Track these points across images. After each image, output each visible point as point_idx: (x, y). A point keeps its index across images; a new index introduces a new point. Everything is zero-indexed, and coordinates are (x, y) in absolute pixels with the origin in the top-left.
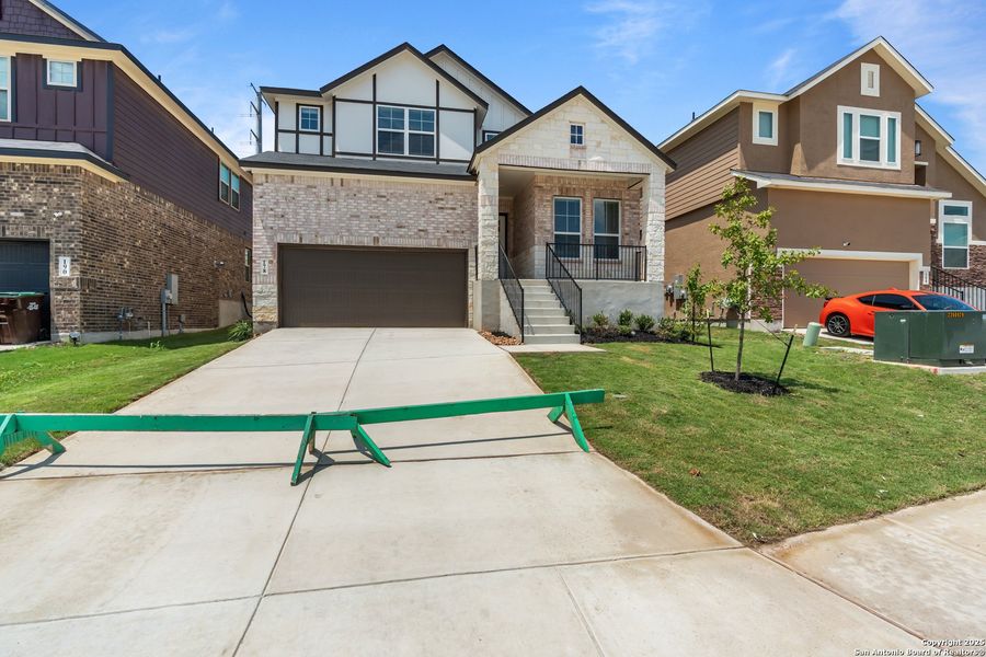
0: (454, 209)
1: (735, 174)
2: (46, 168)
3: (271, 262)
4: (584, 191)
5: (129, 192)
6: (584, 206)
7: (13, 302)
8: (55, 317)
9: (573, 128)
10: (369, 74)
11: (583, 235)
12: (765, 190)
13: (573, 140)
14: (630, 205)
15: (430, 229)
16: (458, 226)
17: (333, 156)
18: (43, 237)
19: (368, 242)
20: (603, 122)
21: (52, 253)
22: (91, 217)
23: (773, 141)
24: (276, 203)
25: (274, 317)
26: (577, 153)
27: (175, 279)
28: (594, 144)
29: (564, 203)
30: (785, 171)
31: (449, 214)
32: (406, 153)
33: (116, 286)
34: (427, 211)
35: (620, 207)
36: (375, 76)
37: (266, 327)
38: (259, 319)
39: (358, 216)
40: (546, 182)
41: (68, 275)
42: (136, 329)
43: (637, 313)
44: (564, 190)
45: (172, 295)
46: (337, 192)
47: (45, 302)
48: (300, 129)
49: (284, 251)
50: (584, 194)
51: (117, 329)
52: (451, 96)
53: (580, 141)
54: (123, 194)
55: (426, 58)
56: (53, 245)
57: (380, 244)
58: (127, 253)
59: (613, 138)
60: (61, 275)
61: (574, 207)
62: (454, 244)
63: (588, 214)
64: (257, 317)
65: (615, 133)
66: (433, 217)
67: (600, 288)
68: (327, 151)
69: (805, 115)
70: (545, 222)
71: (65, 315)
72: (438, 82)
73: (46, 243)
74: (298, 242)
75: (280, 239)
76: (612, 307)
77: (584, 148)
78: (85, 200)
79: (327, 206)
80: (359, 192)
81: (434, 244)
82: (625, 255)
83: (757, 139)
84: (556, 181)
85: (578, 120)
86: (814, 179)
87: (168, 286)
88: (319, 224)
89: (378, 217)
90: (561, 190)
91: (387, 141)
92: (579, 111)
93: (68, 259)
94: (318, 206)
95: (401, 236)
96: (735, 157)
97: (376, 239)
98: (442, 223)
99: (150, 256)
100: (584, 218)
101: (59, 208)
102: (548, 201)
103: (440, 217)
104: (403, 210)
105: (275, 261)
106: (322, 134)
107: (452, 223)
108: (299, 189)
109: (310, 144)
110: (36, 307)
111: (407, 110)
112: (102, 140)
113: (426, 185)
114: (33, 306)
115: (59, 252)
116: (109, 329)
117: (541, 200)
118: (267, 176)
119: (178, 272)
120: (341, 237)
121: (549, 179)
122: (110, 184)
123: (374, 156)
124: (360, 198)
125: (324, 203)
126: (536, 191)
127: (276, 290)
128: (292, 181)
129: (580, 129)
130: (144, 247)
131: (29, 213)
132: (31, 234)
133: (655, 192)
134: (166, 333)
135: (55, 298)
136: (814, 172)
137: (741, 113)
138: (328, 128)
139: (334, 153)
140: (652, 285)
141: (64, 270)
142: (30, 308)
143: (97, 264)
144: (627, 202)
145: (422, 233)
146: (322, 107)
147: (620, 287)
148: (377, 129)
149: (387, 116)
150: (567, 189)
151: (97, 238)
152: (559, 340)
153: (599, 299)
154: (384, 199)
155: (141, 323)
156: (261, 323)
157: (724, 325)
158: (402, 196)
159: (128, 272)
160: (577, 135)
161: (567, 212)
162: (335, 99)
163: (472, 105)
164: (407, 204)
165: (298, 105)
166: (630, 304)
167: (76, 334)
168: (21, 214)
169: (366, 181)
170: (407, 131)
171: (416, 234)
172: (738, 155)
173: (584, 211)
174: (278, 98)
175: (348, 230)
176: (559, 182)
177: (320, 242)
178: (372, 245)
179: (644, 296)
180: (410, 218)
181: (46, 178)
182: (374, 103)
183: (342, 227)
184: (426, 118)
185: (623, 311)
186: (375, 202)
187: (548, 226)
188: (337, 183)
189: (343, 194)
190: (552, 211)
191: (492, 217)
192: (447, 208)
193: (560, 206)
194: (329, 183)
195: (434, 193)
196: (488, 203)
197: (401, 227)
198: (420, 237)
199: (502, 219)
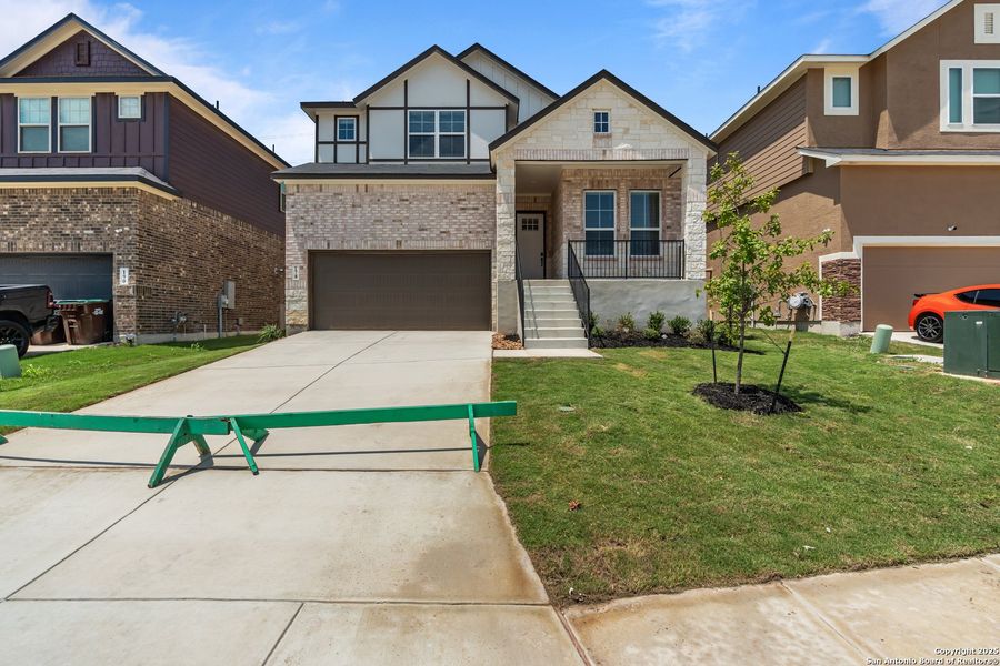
0: (477, 209)
1: (802, 153)
2: (110, 190)
3: (301, 268)
4: (618, 182)
5: (186, 208)
6: (619, 198)
7: (80, 308)
8: (116, 321)
9: (597, 115)
10: (400, 80)
11: (618, 230)
12: (836, 168)
13: (597, 129)
14: (672, 195)
15: (452, 231)
16: (480, 226)
17: (367, 163)
18: (108, 251)
19: (391, 246)
20: (631, 106)
21: (115, 265)
22: (146, 232)
23: (853, 110)
24: (306, 212)
25: (304, 320)
26: (602, 143)
27: (231, 285)
28: (622, 130)
29: (596, 196)
30: (870, 145)
31: (471, 215)
32: (437, 156)
33: (172, 293)
34: (449, 213)
35: (660, 198)
36: (406, 82)
37: (297, 329)
38: (291, 322)
39: (382, 221)
40: (575, 175)
41: (126, 283)
42: (192, 332)
43: (670, 315)
44: (596, 183)
45: (228, 301)
46: (362, 199)
47: (108, 308)
48: (338, 140)
49: (313, 256)
50: (619, 186)
51: (172, 332)
52: (482, 95)
53: (605, 128)
54: (179, 210)
55: (458, 60)
56: (116, 258)
57: (403, 248)
58: (183, 263)
59: (644, 123)
60: (122, 284)
61: (608, 201)
62: (474, 245)
63: (623, 207)
64: (289, 320)
65: (645, 117)
66: (455, 218)
67: (629, 287)
68: (362, 159)
69: (892, 76)
70: (574, 218)
71: (124, 319)
72: (468, 81)
73: (110, 256)
74: (326, 248)
75: (310, 245)
76: (643, 308)
77: (609, 136)
78: (141, 217)
79: (353, 212)
80: (383, 197)
81: (456, 245)
82: (665, 249)
83: (830, 109)
84: (586, 174)
85: (601, 106)
86: (907, 152)
87: (224, 292)
88: (345, 229)
89: (401, 221)
90: (592, 183)
91: (418, 145)
92: (604, 98)
93: (127, 270)
94: (344, 213)
95: (423, 238)
96: (802, 133)
97: (399, 243)
98: (464, 224)
99: (207, 265)
100: (618, 212)
101: (120, 225)
102: (577, 195)
103: (462, 217)
104: (426, 212)
105: (305, 267)
106: (358, 143)
107: (474, 223)
108: (327, 197)
109: (347, 154)
110: (101, 312)
111: (437, 112)
112: (160, 163)
113: (448, 186)
114: (98, 312)
115: (120, 264)
116: (165, 332)
117: (570, 195)
118: (298, 186)
119: (236, 279)
120: (366, 242)
121: (578, 172)
122: (167, 202)
123: (406, 160)
124: (383, 203)
125: (349, 209)
126: (564, 186)
127: (306, 294)
128: (321, 190)
129: (605, 116)
130: (201, 257)
131: (98, 230)
132: (99, 249)
133: (695, 179)
134: (223, 335)
135: (118, 304)
136: (907, 143)
137: (810, 82)
138: (363, 138)
139: (368, 160)
140: (691, 283)
141: (124, 279)
142: (96, 313)
143: (153, 273)
144: (669, 193)
145: (444, 235)
146: (357, 117)
147: (653, 286)
148: (409, 134)
149: (418, 119)
150: (599, 182)
151: (153, 250)
152: (564, 345)
153: (630, 299)
154: (407, 203)
155: (197, 326)
156: (292, 326)
158: (424, 198)
159: (184, 281)
160: (601, 122)
161: (598, 206)
162: (368, 108)
163: (504, 101)
164: (429, 206)
165: (336, 117)
166: (664, 305)
167: (132, 336)
168: (91, 232)
169: (389, 186)
170: (437, 134)
171: (438, 236)
172: (805, 131)
173: (618, 204)
174: (318, 112)
175: (373, 235)
176: (590, 174)
177: (346, 247)
178: (395, 248)
179: (682, 295)
180: (433, 221)
181: (110, 199)
182: (406, 108)
183: (366, 233)
184: (456, 118)
185: (654, 313)
186: (398, 206)
187: (578, 223)
188: (362, 189)
189: (367, 199)
190: (582, 206)
191: (508, 216)
192: (469, 209)
193: (591, 201)
194: (355, 190)
195: (456, 193)
196: (503, 201)
197: (423, 230)
198: (442, 239)
199: (540, 217)
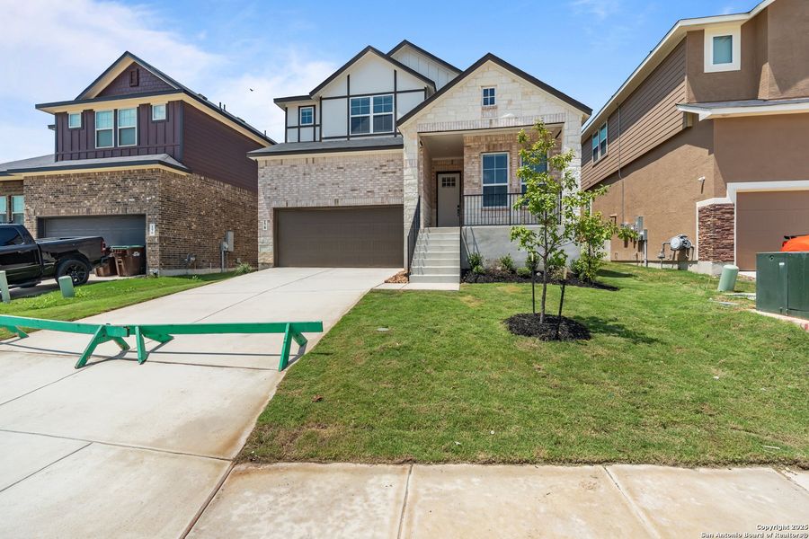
0: (394, 172)
1: (681, 109)
2: (144, 171)
3: (269, 221)
4: (510, 145)
5: (196, 181)
6: (511, 159)
7: (124, 251)
8: (148, 260)
9: (486, 91)
10: (343, 75)
11: (511, 185)
12: (710, 122)
13: (486, 103)
15: (376, 190)
16: (397, 186)
17: (320, 141)
18: (143, 212)
19: (331, 203)
20: (514, 81)
21: (147, 220)
22: (166, 198)
23: (736, 65)
24: (272, 180)
25: (271, 260)
26: (489, 114)
27: (231, 235)
28: (506, 102)
29: (492, 158)
30: (752, 96)
31: (390, 177)
32: (372, 132)
33: (185, 241)
34: (373, 176)
36: (348, 76)
37: (266, 266)
38: (262, 261)
39: (324, 185)
40: (474, 141)
41: (153, 235)
42: (201, 268)
44: (491, 147)
45: (228, 246)
46: (310, 168)
47: (143, 251)
48: (301, 124)
49: (277, 212)
50: (511, 147)
51: (185, 268)
52: (406, 81)
53: (492, 102)
54: (191, 182)
55: (388, 57)
56: (148, 217)
57: (340, 205)
58: (194, 220)
59: (525, 94)
60: (151, 235)
61: (502, 161)
62: (393, 201)
63: (515, 165)
64: (260, 260)
65: (526, 89)
66: (378, 180)
68: (317, 139)
69: (773, 32)
70: (473, 177)
71: (153, 259)
72: (395, 71)
73: (144, 216)
74: (285, 206)
75: (275, 205)
77: (496, 108)
78: (163, 188)
79: (304, 179)
80: (325, 166)
81: (379, 202)
83: (710, 66)
84: (483, 140)
85: (488, 84)
86: (788, 100)
87: (226, 240)
88: (298, 192)
89: (338, 184)
90: (488, 147)
91: (357, 124)
92: (491, 76)
93: (154, 225)
94: (298, 180)
95: (354, 197)
96: (683, 91)
97: (336, 201)
98: (385, 185)
99: (212, 221)
100: (511, 170)
101: (150, 195)
102: (476, 158)
103: (384, 179)
104: (356, 176)
105: (271, 221)
106: (315, 126)
107: (393, 184)
108: (286, 169)
109: (307, 134)
110: (138, 254)
111: (372, 98)
112: (178, 151)
113: (373, 155)
114: (136, 254)
115: (150, 221)
116: (180, 268)
117: (470, 158)
118: (266, 161)
119: (235, 230)
120: (313, 201)
121: (477, 138)
122: (182, 177)
123: (348, 137)
124: (326, 171)
125: (301, 176)
126: (465, 150)
127: (271, 241)
128: (282, 163)
129: (492, 91)
130: (207, 214)
131: (137, 199)
132: (137, 211)
133: (570, 139)
134: (225, 270)
135: (148, 249)
136: (791, 92)
137: (689, 44)
138: (318, 123)
139: (321, 138)
141: (152, 232)
142: (135, 255)
143: (171, 227)
145: (370, 194)
146: (314, 106)
148: (351, 116)
149: (357, 104)
150: (494, 145)
151: (172, 210)
152: (440, 280)
153: (511, 243)
154: (342, 170)
155: (205, 264)
156: (263, 264)
157: (676, 267)
158: (355, 166)
159: (195, 232)
160: (489, 97)
161: (496, 166)
162: (321, 99)
163: (423, 85)
164: (359, 172)
165: (299, 107)
167: (156, 270)
168: (133, 200)
169: (329, 158)
170: (372, 115)
171: (365, 194)
172: (685, 89)
173: (511, 163)
174: (287, 104)
175: (318, 195)
176: (486, 139)
177: (299, 205)
178: (333, 205)
180: (361, 183)
181: (144, 177)
182: (348, 96)
183: (313, 194)
184: (385, 101)
186: (336, 173)
187: (476, 180)
188: (310, 161)
189: (314, 169)
190: (480, 166)
191: (412, 177)
192: (390, 173)
193: (488, 162)
194: (305, 162)
195: (379, 161)
196: (408, 165)
197: (355, 190)
198: (368, 197)
199: (457, 176)
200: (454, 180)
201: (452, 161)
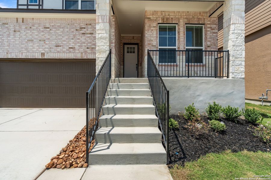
4: (179, 19)
6: (179, 29)
11: (178, 48)
14: (211, 28)
15: (77, 47)
19: (38, 56)
29: (165, 28)
31: (88, 37)
34: (74, 36)
35: (204, 30)
39: (32, 41)
40: (153, 14)
44: (165, 20)
46: (20, 27)
48: (29, 4)
50: (179, 21)
57: (46, 57)
61: (172, 30)
62: (90, 57)
63: (182, 34)
66: (79, 39)
67: (191, 83)
70: (152, 40)
76: (201, 98)
79: (14, 35)
80: (33, 26)
81: (79, 56)
82: (208, 60)
84: (159, 14)
88: (9, 46)
89: (44, 40)
90: (163, 20)
91: (69, 4)
94: (9, 35)
95: (58, 52)
97: (43, 54)
98: (84, 43)
100: (179, 37)
102: (154, 27)
103: (83, 39)
104: (61, 35)
107: (91, 43)
113: (75, 19)
117: (150, 26)
120: (22, 53)
121: (155, 13)
124: (34, 29)
125: (12, 33)
126: (146, 21)
133: (237, 7)
138: (41, 4)
140: (235, 81)
144: (209, 26)
145: (71, 50)
147: (207, 83)
150: (167, 19)
153: (191, 92)
154: (48, 30)
158: (59, 26)
161: (167, 34)
164: (63, 32)
166: (215, 96)
169: (37, 19)
171: (67, 50)
173: (179, 32)
175: (26, 49)
176: (162, 14)
177: (10, 56)
178: (40, 57)
179: (228, 89)
180: (64, 41)
183: (22, 48)
185: (212, 104)
186: (43, 31)
187: (154, 43)
188: (20, 21)
189: (23, 27)
190: (157, 33)
191: (104, 32)
192: (88, 34)
193: (162, 30)
194: (15, 21)
195: (79, 24)
196: (100, 21)
197: (58, 46)
198: (70, 52)
199: (136, 47)
200: (134, 48)
201: (133, 37)
